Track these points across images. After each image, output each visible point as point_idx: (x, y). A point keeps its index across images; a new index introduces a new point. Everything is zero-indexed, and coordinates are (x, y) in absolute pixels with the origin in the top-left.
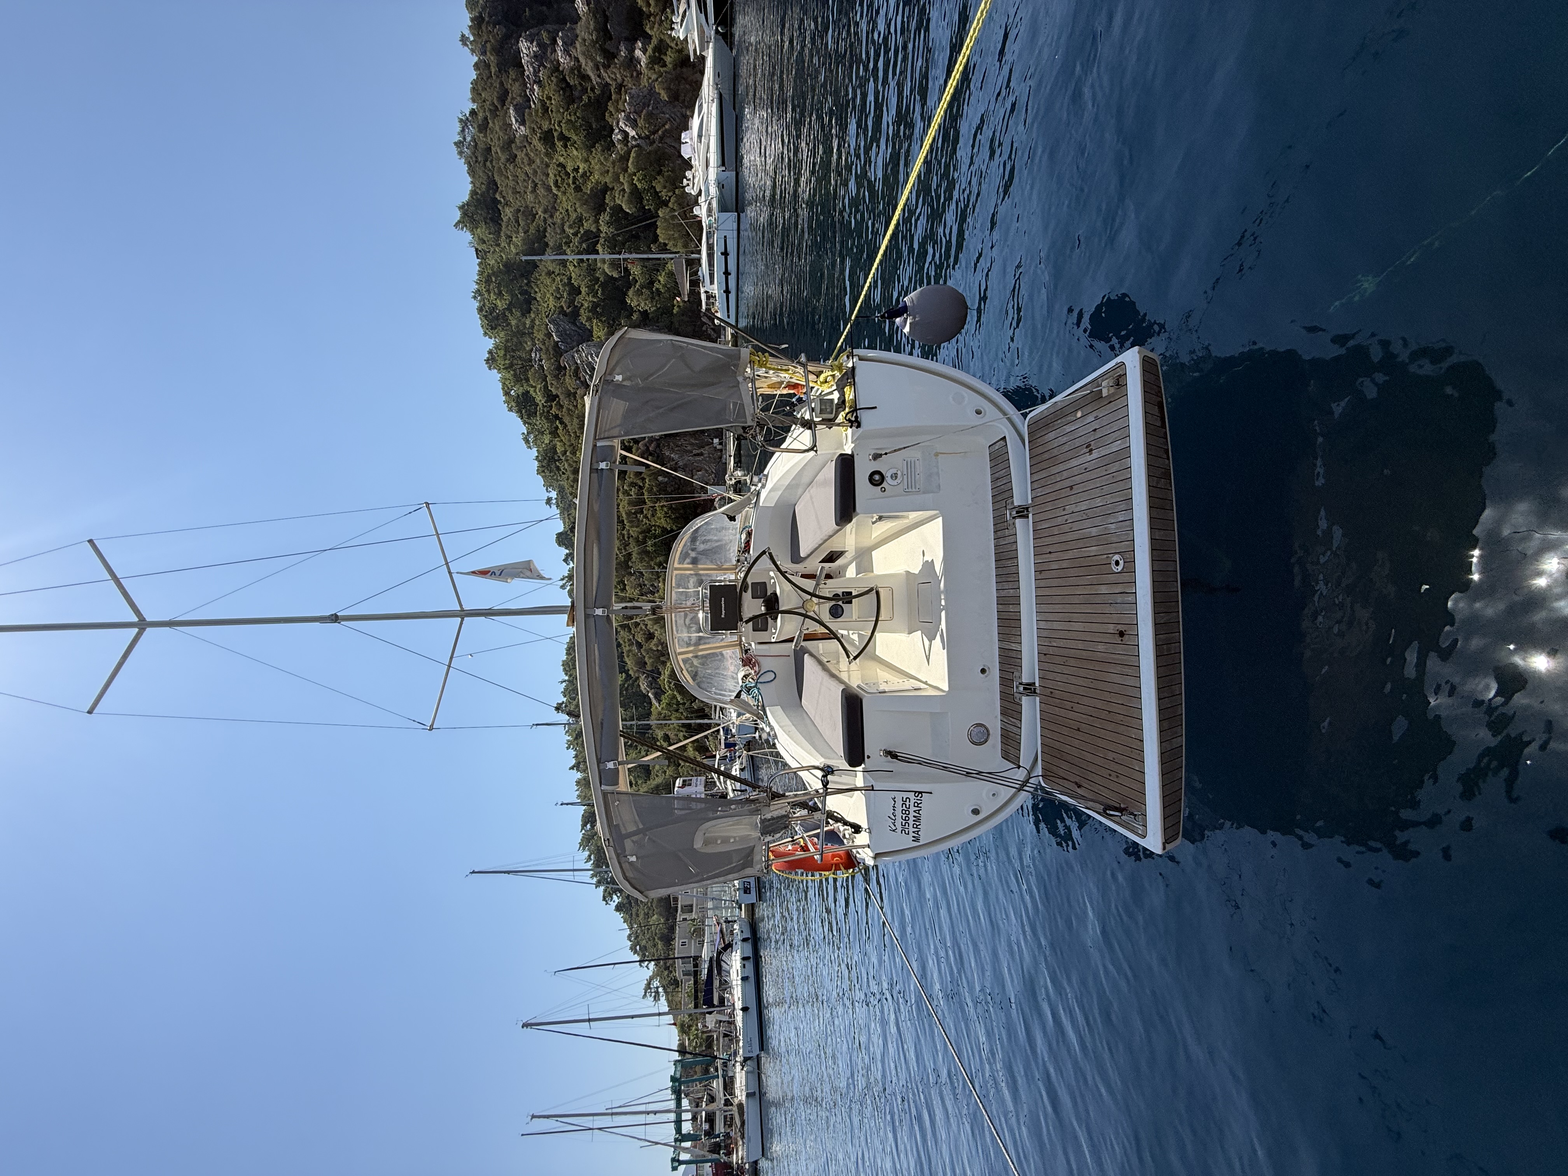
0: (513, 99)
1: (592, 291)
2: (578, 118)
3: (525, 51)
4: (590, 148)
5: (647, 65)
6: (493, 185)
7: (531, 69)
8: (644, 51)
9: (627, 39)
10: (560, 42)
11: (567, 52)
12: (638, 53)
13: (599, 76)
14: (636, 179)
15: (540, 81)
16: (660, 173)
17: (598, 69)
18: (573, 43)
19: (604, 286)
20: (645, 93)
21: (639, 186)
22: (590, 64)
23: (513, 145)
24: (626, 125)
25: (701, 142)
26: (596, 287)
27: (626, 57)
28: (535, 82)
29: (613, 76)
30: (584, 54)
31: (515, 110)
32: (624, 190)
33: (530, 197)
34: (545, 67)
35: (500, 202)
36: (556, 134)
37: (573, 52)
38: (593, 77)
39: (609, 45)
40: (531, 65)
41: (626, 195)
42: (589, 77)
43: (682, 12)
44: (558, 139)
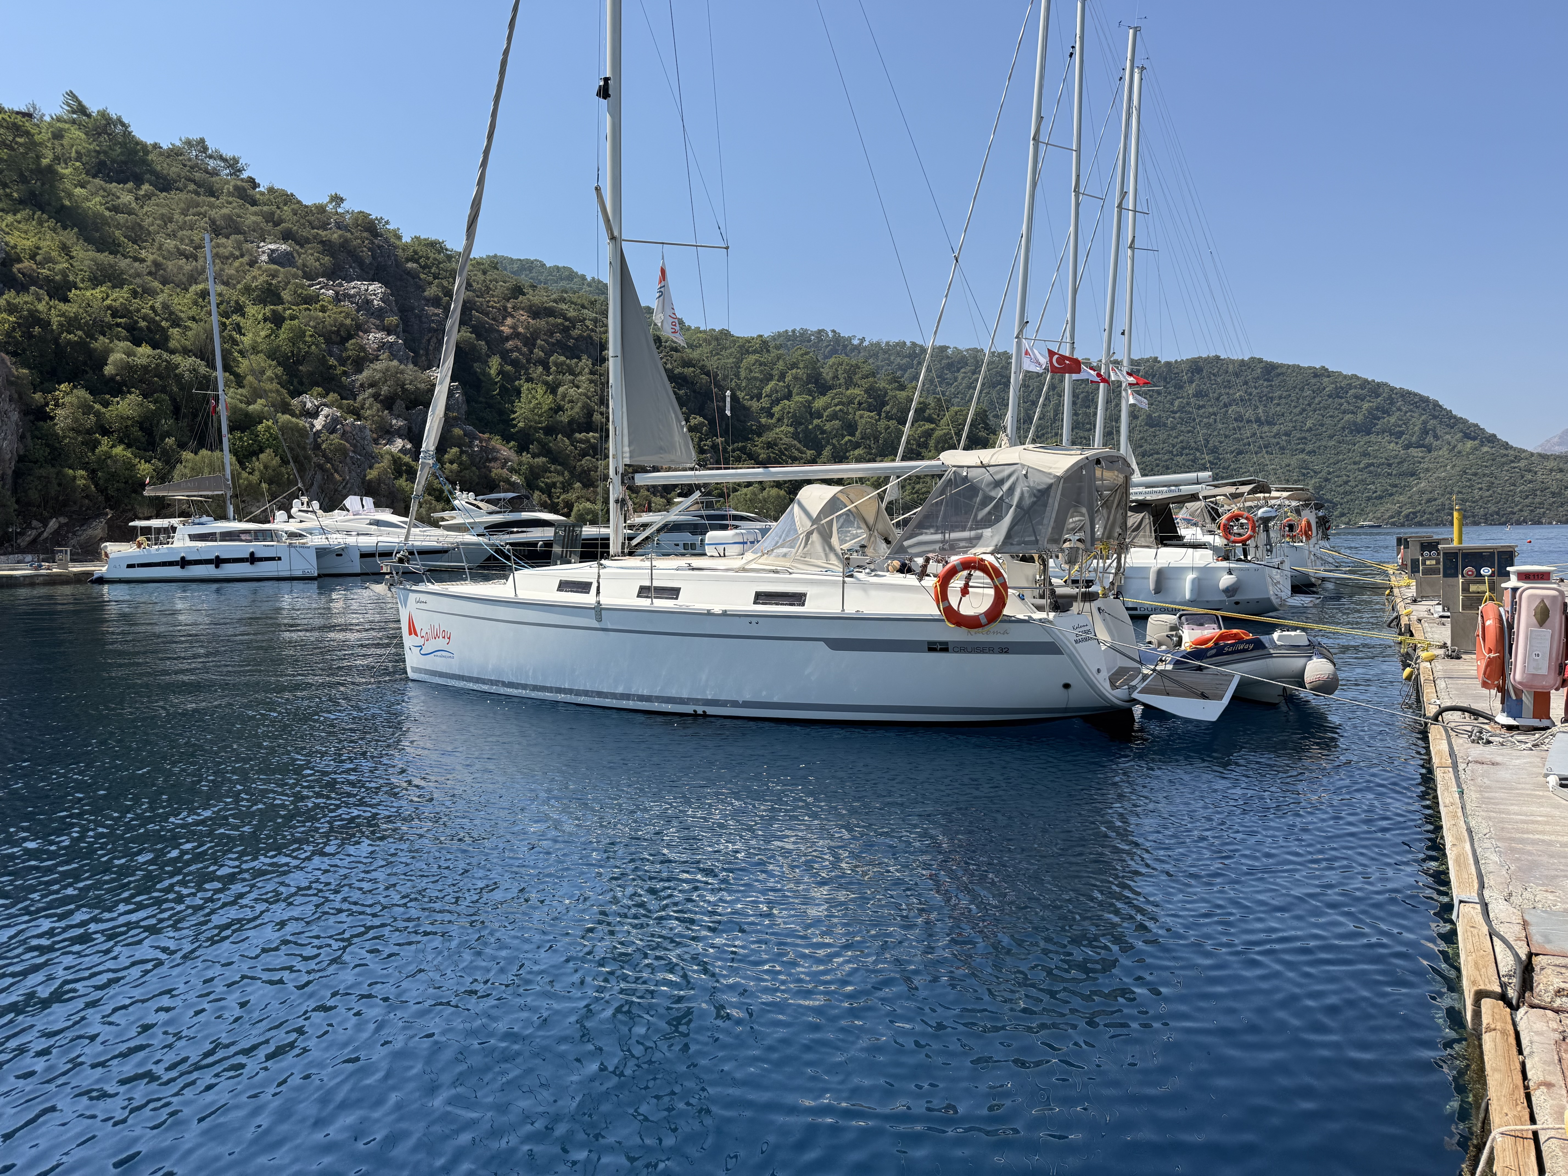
0: (299, 254)
1: (72, 323)
2: (309, 347)
3: (371, 288)
4: (272, 355)
5: (390, 453)
6: (165, 185)
7: (352, 292)
8: (403, 451)
9: (410, 429)
10: (392, 339)
11: (383, 346)
12: (399, 443)
13: (362, 385)
14: (270, 423)
15: (340, 301)
16: (285, 462)
17: (371, 385)
18: (393, 356)
19: (82, 345)
20: (367, 448)
21: (259, 427)
22: (378, 376)
23: (240, 237)
24: (326, 417)
26: (80, 333)
27: (391, 426)
28: (337, 293)
29: (367, 405)
30: (387, 370)
31: (287, 254)
32: (249, 403)
33: (170, 244)
34: (358, 311)
35: (138, 187)
36: (280, 308)
37: (384, 356)
38: (360, 377)
39: (400, 405)
40: (358, 293)
41: (243, 406)
42: (360, 371)
43: (480, 504)
44: (273, 311)
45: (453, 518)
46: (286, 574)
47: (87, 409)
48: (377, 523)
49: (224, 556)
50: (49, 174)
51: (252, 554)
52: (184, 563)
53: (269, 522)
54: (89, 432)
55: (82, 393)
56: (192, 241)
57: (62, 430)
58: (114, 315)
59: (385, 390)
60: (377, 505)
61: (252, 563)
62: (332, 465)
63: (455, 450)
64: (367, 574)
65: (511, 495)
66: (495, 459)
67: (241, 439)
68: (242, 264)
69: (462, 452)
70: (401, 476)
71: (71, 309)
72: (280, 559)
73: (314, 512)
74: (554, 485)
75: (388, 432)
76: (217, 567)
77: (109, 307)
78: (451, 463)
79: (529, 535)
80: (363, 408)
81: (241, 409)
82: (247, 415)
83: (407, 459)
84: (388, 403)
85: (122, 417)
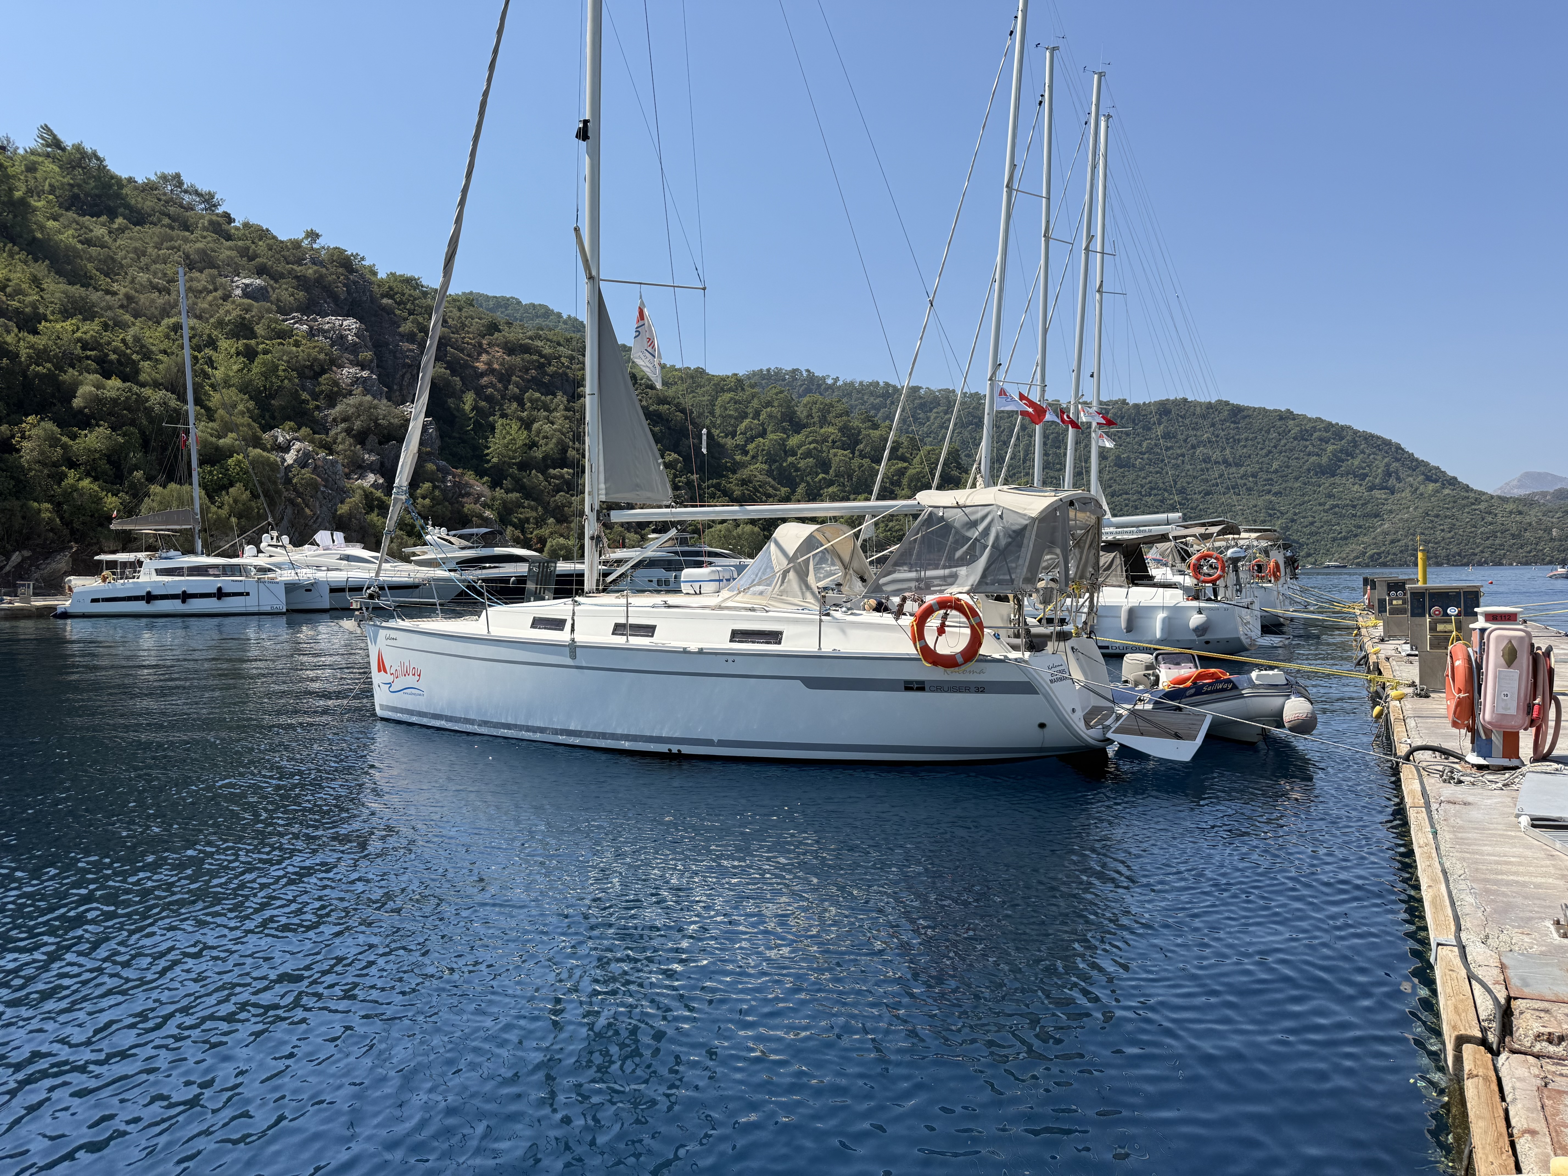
0: (274, 289)
1: (41, 356)
2: (282, 381)
3: (345, 323)
4: (244, 389)
5: (361, 488)
6: (139, 218)
7: (326, 327)
8: (375, 485)
9: (382, 464)
10: (365, 374)
11: (356, 381)
12: (371, 478)
13: (334, 420)
14: (241, 457)
15: (314, 336)
16: (255, 496)
17: (344, 420)
18: (367, 391)
19: (50, 378)
20: (338, 482)
21: (230, 461)
22: (351, 411)
23: (215, 272)
24: (298, 451)
25: (341, 559)
26: (49, 365)
27: (363, 460)
28: (311, 328)
29: (339, 440)
30: (361, 404)
31: (261, 289)
32: (219, 437)
33: (143, 277)
34: (332, 346)
35: (112, 221)
36: (253, 342)
37: (357, 390)
38: (333, 411)
39: (372, 439)
40: (333, 328)
41: (214, 439)
42: (333, 406)
43: (453, 539)
44: (246, 345)
45: (425, 553)
46: (255, 609)
47: (54, 442)
48: (348, 558)
49: (190, 591)
50: (21, 207)
51: (220, 589)
52: (149, 598)
53: (238, 556)
54: (55, 465)
55: (49, 426)
56: (165, 275)
57: (28, 462)
58: (84, 348)
59: (358, 425)
60: (348, 540)
61: (219, 598)
62: (303, 499)
63: (427, 485)
64: (336, 609)
65: (484, 530)
66: (468, 494)
67: (210, 472)
68: (215, 298)
69: (435, 487)
70: (372, 511)
71: (40, 341)
72: (248, 594)
73: (283, 546)
74: (527, 520)
75: (360, 467)
76: (184, 602)
77: (79, 340)
78: (424, 498)
79: (501, 570)
80: (335, 443)
81: (211, 443)
82: (217, 448)
83: (379, 494)
84: (361, 438)
85: (89, 450)
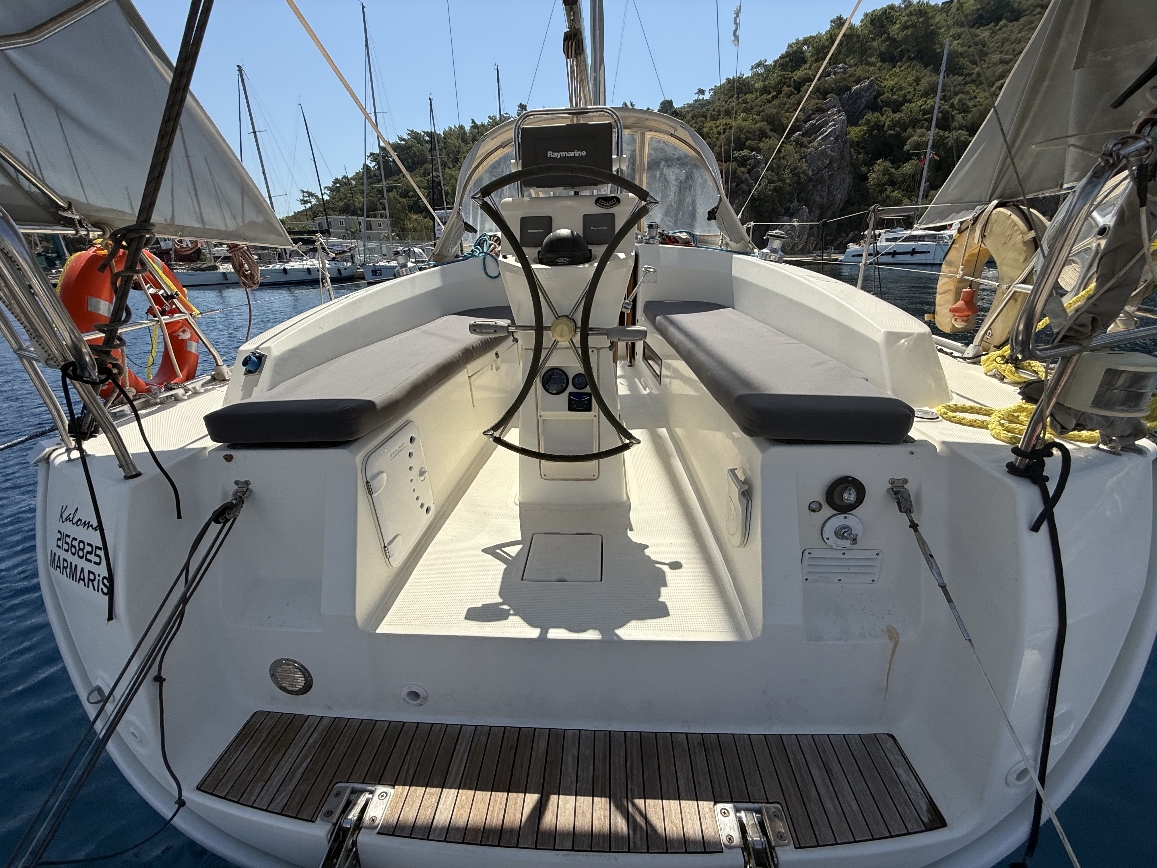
47: (885, 172)
49: (899, 250)
51: (914, 249)
54: (884, 185)
55: (888, 164)
58: (924, 115)
77: (924, 110)
85: (903, 174)
